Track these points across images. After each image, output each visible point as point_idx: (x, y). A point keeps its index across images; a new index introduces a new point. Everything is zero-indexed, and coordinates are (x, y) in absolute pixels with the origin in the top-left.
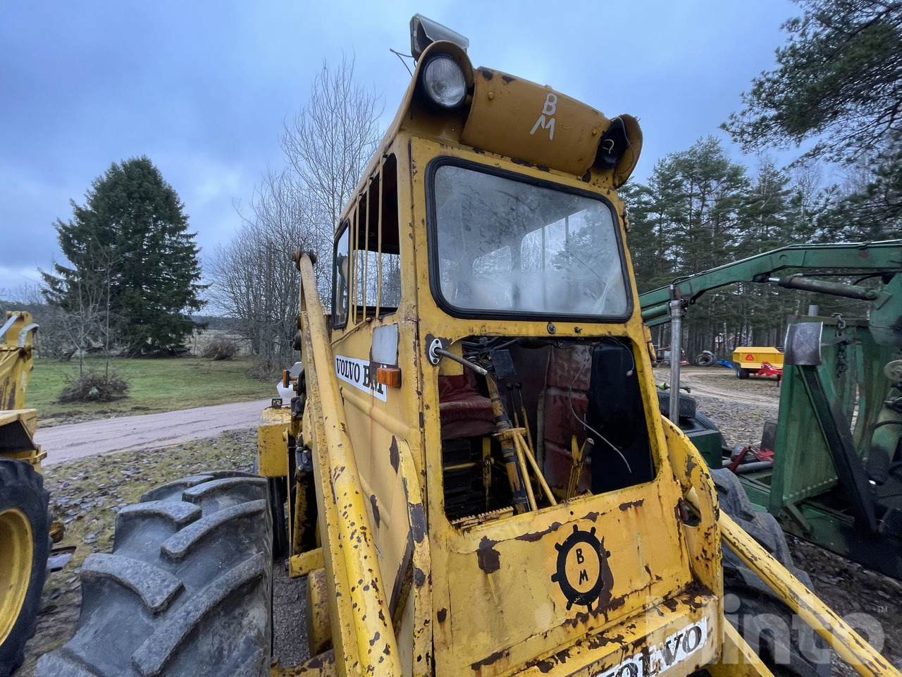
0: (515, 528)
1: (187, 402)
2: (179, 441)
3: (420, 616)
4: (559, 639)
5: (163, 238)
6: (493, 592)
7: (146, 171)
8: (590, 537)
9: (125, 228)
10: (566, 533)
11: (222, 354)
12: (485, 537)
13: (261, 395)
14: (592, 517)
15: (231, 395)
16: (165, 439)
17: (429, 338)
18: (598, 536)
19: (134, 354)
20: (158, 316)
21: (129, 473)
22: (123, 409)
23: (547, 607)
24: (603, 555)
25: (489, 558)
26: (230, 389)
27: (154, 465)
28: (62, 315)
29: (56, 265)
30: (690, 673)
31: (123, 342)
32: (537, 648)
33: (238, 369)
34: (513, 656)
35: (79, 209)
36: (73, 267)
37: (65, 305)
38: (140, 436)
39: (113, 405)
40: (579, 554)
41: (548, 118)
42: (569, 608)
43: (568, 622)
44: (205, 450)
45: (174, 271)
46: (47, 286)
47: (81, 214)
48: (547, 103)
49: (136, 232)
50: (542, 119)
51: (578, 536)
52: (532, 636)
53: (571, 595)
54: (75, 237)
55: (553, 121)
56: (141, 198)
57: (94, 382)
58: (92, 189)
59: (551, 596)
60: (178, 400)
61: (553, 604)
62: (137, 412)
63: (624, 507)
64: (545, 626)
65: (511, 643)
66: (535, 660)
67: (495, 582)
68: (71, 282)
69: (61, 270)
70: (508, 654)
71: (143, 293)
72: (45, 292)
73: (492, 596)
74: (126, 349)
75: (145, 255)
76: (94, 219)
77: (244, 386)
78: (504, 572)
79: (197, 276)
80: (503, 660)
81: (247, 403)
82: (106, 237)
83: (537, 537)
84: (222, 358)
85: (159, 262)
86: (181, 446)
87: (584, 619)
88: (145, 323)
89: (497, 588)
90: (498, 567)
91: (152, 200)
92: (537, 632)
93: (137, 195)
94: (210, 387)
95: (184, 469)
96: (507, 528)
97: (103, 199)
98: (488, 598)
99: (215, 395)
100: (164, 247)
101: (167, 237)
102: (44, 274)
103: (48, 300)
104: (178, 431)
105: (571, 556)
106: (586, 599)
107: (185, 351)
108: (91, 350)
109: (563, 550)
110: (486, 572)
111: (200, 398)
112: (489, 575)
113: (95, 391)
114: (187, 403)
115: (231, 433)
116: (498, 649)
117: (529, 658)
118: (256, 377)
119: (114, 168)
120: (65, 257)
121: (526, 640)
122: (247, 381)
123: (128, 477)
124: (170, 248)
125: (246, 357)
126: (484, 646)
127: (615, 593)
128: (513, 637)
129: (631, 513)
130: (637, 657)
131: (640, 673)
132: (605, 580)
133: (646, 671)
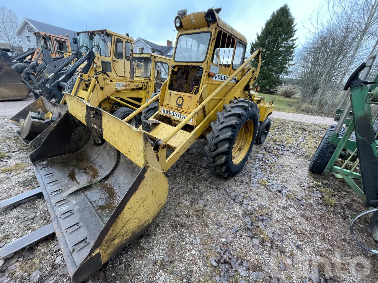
4: (174, 107)
6: (170, 98)
7: (284, 11)
8: (182, 98)
10: (179, 96)
11: (287, 95)
12: (171, 92)
14: (183, 95)
24: (183, 101)
25: (170, 94)
30: (190, 124)
32: (171, 106)
35: (258, 36)
41: (193, 20)
51: (180, 97)
53: (177, 104)
55: (194, 20)
59: (175, 102)
63: (189, 96)
64: (173, 105)
76: (261, 39)
79: (291, 60)
80: (168, 105)
83: (176, 94)
96: (174, 92)
105: (179, 99)
106: (179, 105)
109: (179, 98)
112: (170, 96)
126: (167, 103)
127: (182, 107)
128: (170, 104)
129: (190, 97)
130: (180, 114)
131: (180, 117)
132: (181, 105)
133: (181, 117)
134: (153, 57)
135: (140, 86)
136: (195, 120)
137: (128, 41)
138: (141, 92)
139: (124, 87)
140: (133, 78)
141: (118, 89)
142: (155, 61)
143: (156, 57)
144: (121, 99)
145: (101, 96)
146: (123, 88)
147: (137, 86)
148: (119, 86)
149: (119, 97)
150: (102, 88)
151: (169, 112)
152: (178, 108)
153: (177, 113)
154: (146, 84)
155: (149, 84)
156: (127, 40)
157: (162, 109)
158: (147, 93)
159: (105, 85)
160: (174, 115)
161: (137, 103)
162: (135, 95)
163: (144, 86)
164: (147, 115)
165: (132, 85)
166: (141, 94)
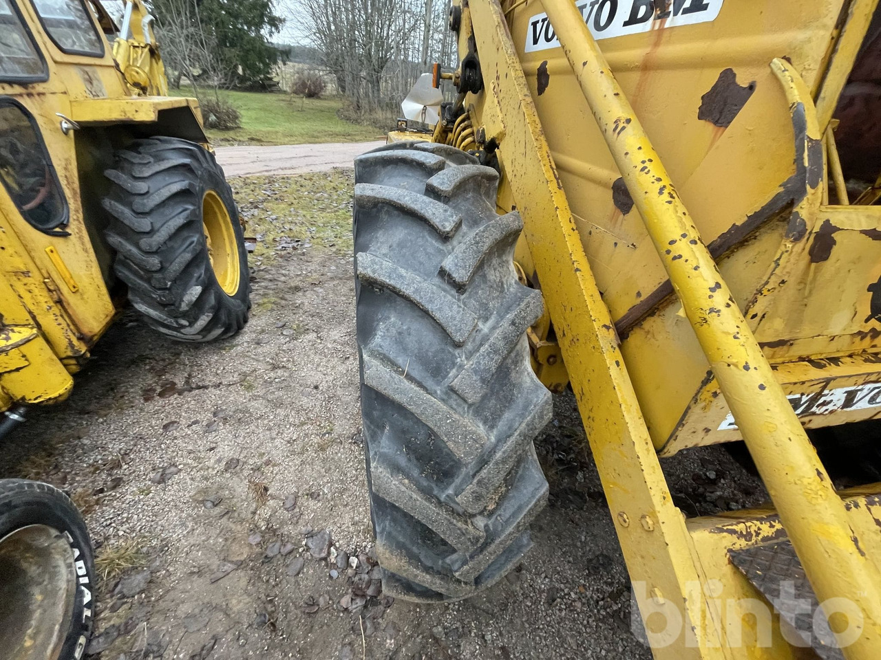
0: (863, 220)
1: (291, 138)
2: (299, 171)
3: (780, 275)
4: (840, 347)
6: (808, 283)
11: (311, 90)
12: (828, 221)
13: (357, 138)
15: (330, 135)
16: (286, 168)
20: (241, 37)
21: (268, 193)
22: (241, 139)
23: (848, 314)
25: (823, 245)
26: (327, 129)
27: (285, 189)
32: (817, 348)
33: (329, 109)
34: (794, 348)
38: (264, 163)
39: (231, 134)
42: (867, 321)
43: (860, 333)
44: (322, 183)
52: (819, 335)
53: (877, 309)
57: (210, 109)
59: (857, 305)
60: (285, 136)
61: (854, 313)
62: (254, 142)
65: (799, 335)
66: (808, 357)
67: (815, 273)
70: (792, 344)
73: (805, 288)
77: (339, 128)
78: (829, 266)
80: (785, 348)
81: (346, 144)
84: (311, 95)
86: (301, 176)
87: (875, 335)
89: (814, 279)
90: (826, 258)
92: (825, 333)
94: (307, 125)
95: (310, 196)
96: (854, 216)
98: (799, 287)
99: (316, 134)
104: (294, 163)
107: (274, 85)
110: (812, 261)
111: (302, 135)
112: (813, 265)
113: (213, 117)
114: (293, 139)
115: (340, 170)
116: (786, 338)
117: (804, 353)
118: (348, 119)
121: (813, 337)
122: (340, 122)
123: (269, 196)
125: (332, 97)
128: (805, 333)
160: (849, 402)
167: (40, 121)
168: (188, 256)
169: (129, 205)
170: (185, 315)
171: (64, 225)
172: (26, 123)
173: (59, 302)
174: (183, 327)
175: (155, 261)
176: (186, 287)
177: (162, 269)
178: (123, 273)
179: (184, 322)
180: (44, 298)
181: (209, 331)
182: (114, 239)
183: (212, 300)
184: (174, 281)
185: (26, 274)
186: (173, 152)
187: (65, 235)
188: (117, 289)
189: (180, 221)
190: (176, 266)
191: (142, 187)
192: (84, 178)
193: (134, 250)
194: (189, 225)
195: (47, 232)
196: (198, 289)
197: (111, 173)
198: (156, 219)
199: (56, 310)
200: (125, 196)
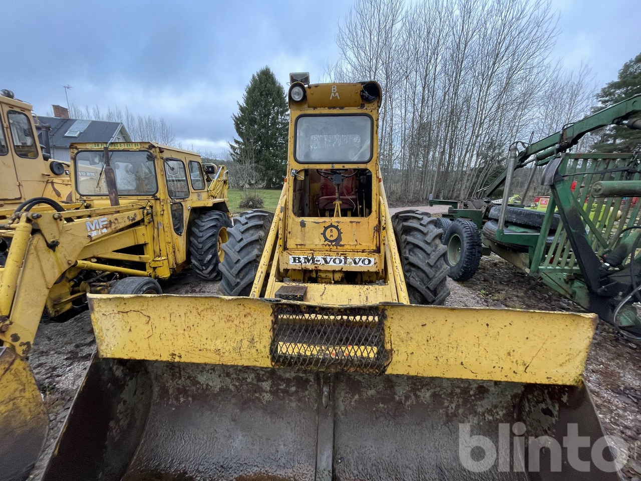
0: (312, 220)
4: (320, 247)
5: (278, 118)
6: (303, 232)
7: (268, 76)
8: (336, 227)
9: (260, 115)
10: (327, 225)
12: (303, 220)
14: (338, 222)
17: (292, 169)
18: (339, 228)
19: (268, 187)
20: (277, 165)
23: (318, 239)
24: (340, 233)
25: (303, 224)
28: (238, 166)
29: (235, 140)
31: (263, 180)
32: (313, 247)
35: (241, 106)
36: (241, 140)
37: (239, 161)
40: (331, 230)
41: (335, 93)
42: (325, 241)
43: (324, 244)
45: (284, 138)
46: (232, 151)
47: (242, 109)
48: (333, 89)
49: (265, 116)
50: (333, 94)
51: (331, 226)
52: (312, 244)
53: (326, 239)
54: (241, 123)
55: (337, 94)
56: (266, 94)
57: (251, 199)
58: (245, 93)
59: (320, 237)
61: (320, 239)
63: (351, 222)
64: (317, 243)
66: (313, 250)
67: (304, 230)
68: (240, 148)
69: (237, 142)
70: (305, 245)
71: (270, 153)
72: (232, 154)
74: (264, 184)
75: (270, 130)
76: (247, 112)
78: (307, 229)
82: (253, 121)
83: (317, 223)
85: (276, 133)
87: (329, 245)
88: (272, 170)
90: (305, 227)
91: (271, 94)
92: (314, 244)
93: (264, 93)
96: (310, 219)
97: (250, 99)
98: (301, 233)
100: (279, 123)
101: (280, 117)
102: (230, 145)
103: (233, 159)
105: (328, 230)
106: (331, 241)
108: (250, 184)
109: (326, 228)
110: (302, 227)
113: (251, 203)
116: (302, 243)
119: (254, 77)
120: (237, 134)
121: (310, 244)
124: (281, 123)
126: (299, 241)
127: (342, 243)
128: (307, 242)
129: (354, 224)
130: (342, 258)
131: (343, 262)
132: (339, 239)
133: (345, 263)
134: (158, 150)
135: (138, 218)
136: (381, 260)
137: (16, 109)
138: (141, 229)
139: (106, 228)
140: (117, 203)
141: (93, 235)
142: (162, 158)
143: (165, 150)
144: (100, 260)
145: (53, 267)
146: (105, 231)
147: (134, 219)
148: (96, 229)
149: (94, 257)
150: (53, 246)
151: (313, 258)
152: (331, 247)
153: (334, 257)
154: (150, 211)
155: (158, 208)
156: (11, 106)
157: (290, 257)
158: (156, 230)
159: (60, 233)
160: (326, 262)
161: (135, 258)
162: (128, 241)
163: (148, 214)
164: (242, 279)
165: (123, 218)
166: (143, 235)
167: (184, 207)
168: (210, 245)
169: (198, 229)
170: (205, 265)
171: (181, 233)
172: (181, 207)
173: (174, 252)
174: (203, 270)
175: (201, 246)
176: (207, 255)
177: (202, 248)
178: (192, 249)
179: (204, 268)
180: (171, 250)
181: (211, 274)
182: (192, 239)
183: (214, 261)
184: (205, 252)
185: (170, 243)
186: (215, 215)
187: (181, 235)
188: (189, 254)
189: (211, 234)
190: (206, 248)
191: (203, 224)
192: (190, 222)
193: (196, 242)
194: (213, 235)
195: (178, 234)
196: (211, 256)
197: (196, 221)
198: (204, 233)
199: (173, 254)
200: (198, 226)
